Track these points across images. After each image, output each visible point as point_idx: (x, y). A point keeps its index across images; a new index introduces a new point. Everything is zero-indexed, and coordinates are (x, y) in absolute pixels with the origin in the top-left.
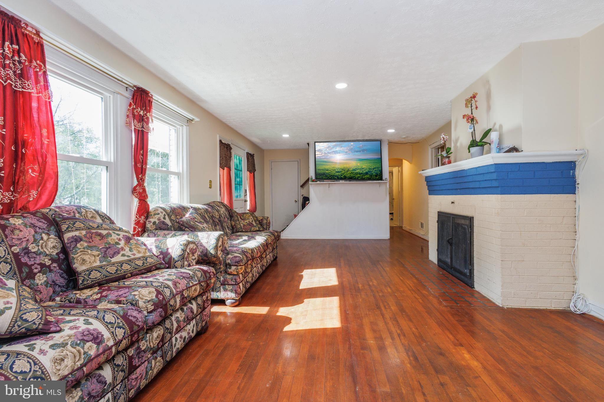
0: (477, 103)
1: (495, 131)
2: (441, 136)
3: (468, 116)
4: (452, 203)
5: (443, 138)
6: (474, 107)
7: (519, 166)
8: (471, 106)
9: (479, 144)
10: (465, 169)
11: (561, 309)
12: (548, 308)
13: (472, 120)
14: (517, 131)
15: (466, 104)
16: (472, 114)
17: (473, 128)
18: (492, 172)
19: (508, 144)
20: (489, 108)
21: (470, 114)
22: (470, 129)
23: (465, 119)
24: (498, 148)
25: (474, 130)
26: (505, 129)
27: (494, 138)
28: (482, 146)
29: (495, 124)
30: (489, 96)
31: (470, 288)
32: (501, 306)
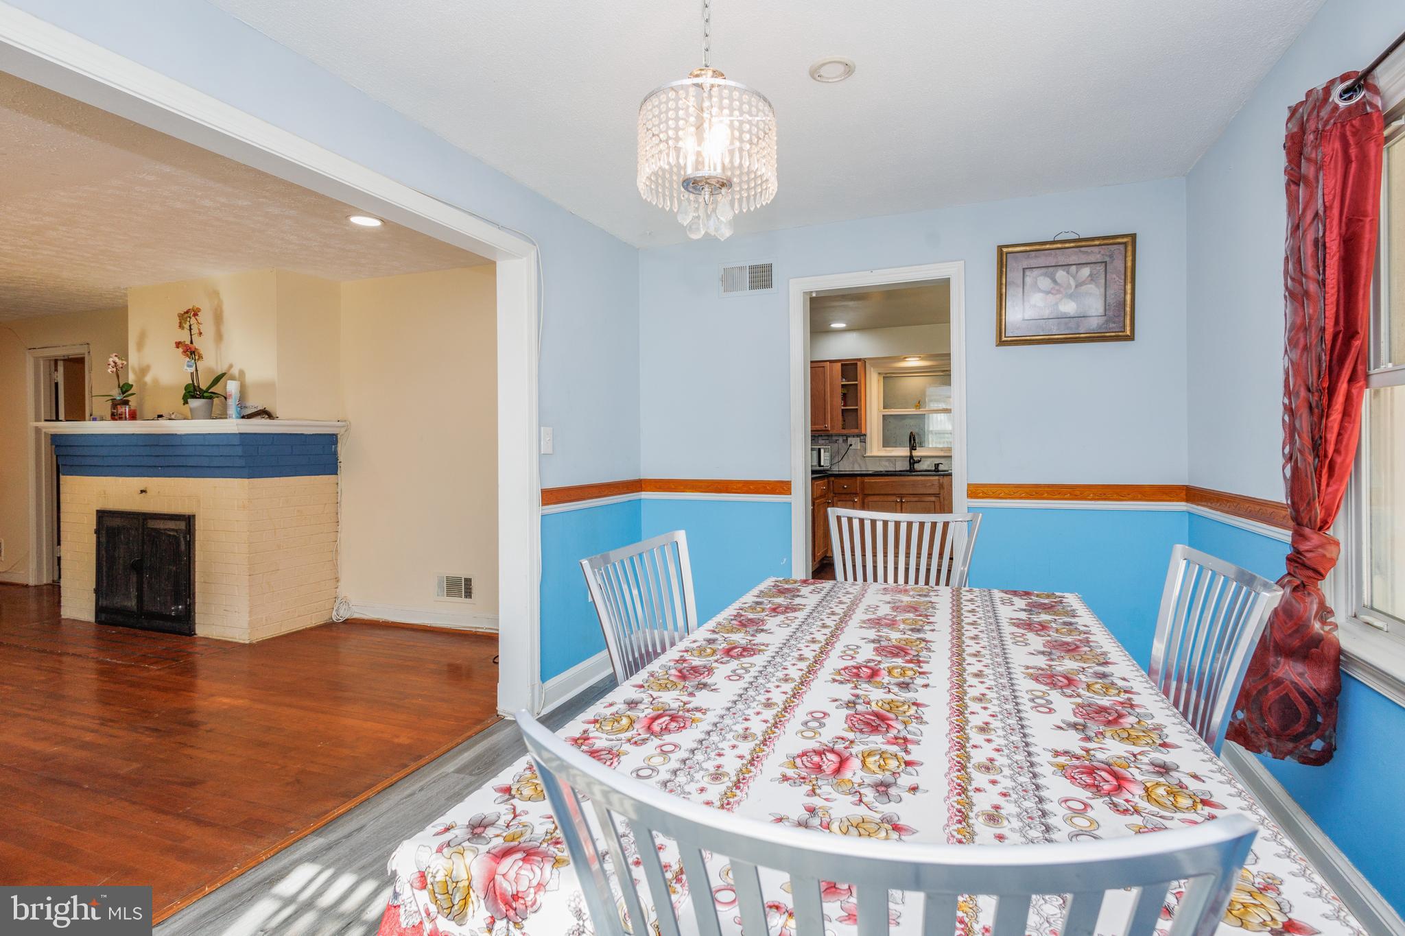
0: (201, 327)
1: (233, 378)
2: (111, 360)
3: (186, 345)
4: (142, 491)
5: (115, 363)
6: (195, 331)
7: (273, 438)
8: (190, 329)
9: (206, 394)
10: (178, 433)
11: (323, 623)
12: (308, 627)
13: (191, 352)
14: (268, 387)
15: (180, 323)
16: (192, 342)
17: (194, 366)
18: (235, 445)
19: (254, 403)
20: (219, 337)
21: (188, 342)
22: (189, 366)
23: (181, 350)
24: (239, 406)
25: (197, 370)
26: (251, 377)
27: (233, 391)
28: (211, 398)
29: (231, 366)
30: (218, 318)
31: (188, 637)
32: (247, 642)
